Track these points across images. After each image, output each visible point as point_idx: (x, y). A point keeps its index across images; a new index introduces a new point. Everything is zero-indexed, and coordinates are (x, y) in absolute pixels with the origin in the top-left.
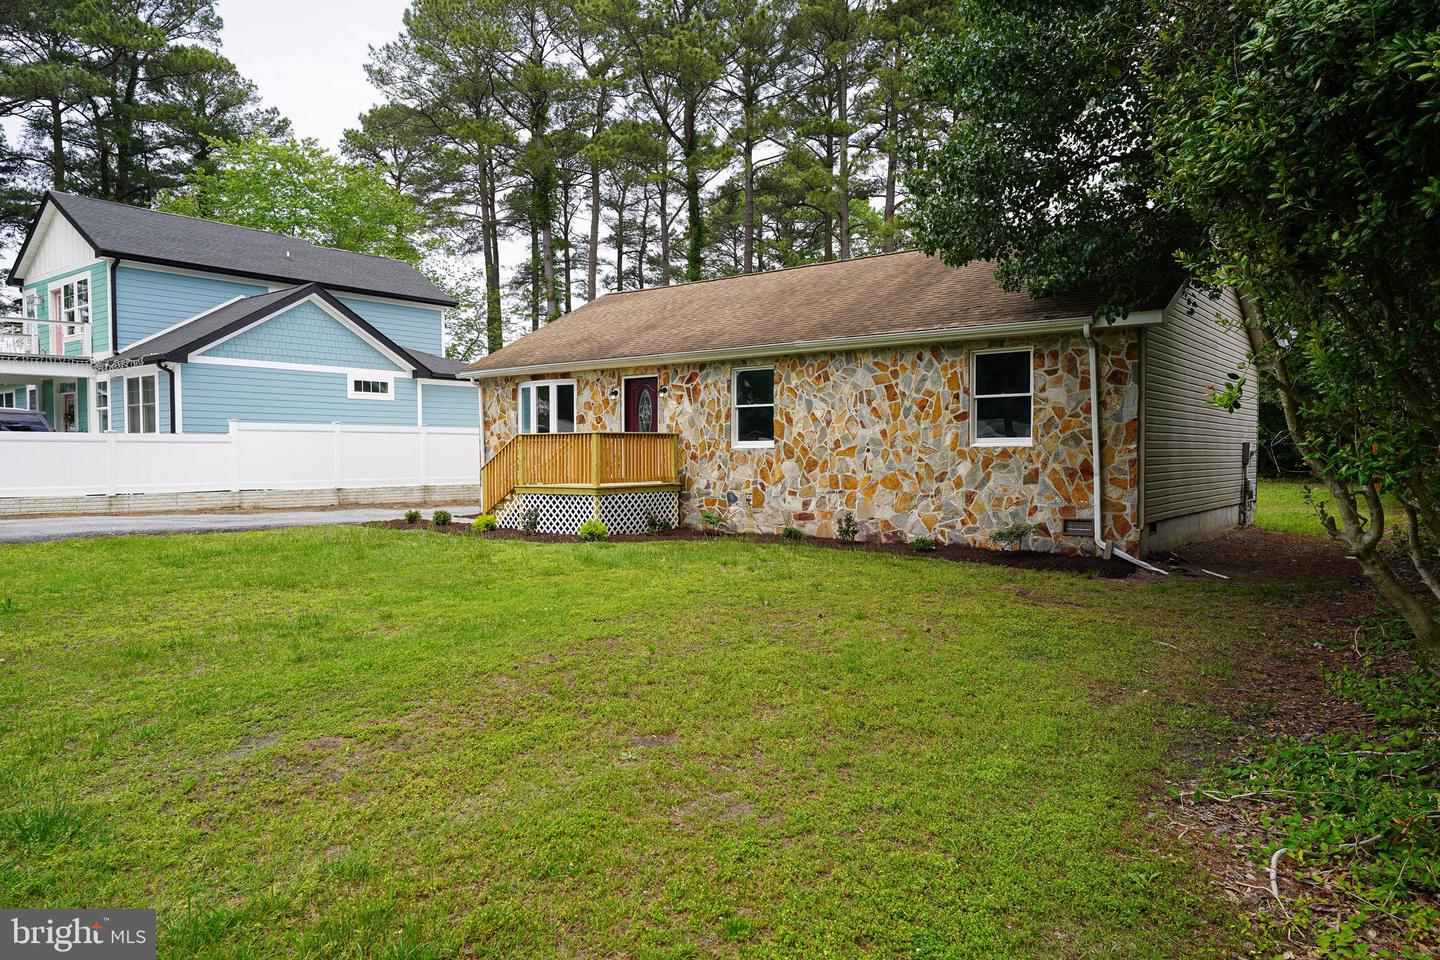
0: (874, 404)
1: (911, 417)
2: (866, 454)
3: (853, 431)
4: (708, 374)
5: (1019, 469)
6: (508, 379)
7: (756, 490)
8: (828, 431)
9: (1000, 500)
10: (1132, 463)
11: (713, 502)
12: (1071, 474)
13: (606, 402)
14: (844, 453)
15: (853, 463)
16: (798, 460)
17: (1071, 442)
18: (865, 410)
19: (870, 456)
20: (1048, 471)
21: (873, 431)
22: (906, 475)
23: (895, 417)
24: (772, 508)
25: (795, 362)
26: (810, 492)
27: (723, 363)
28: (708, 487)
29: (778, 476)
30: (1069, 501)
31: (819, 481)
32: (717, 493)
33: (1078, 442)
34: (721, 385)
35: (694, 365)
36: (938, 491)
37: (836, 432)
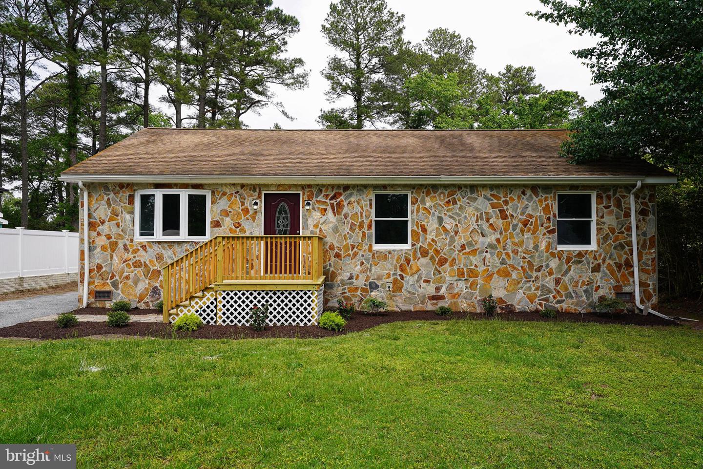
0: (491, 221)
1: (518, 230)
2: (485, 254)
3: (476, 239)
4: (351, 195)
5: (588, 263)
6: (122, 186)
7: (395, 280)
8: (457, 238)
9: (577, 282)
10: (653, 260)
11: (356, 289)
12: (619, 266)
13: (246, 211)
14: (469, 253)
15: (475, 260)
16: (432, 258)
17: (619, 248)
18: (485, 226)
19: (488, 255)
20: (606, 265)
21: (492, 238)
22: (514, 268)
23: (506, 230)
24: (409, 292)
25: (429, 190)
26: (442, 280)
27: (365, 187)
28: (351, 278)
29: (415, 269)
30: (618, 282)
31: (448, 274)
32: (360, 282)
33: (623, 247)
34: (363, 203)
35: (339, 186)
36: (537, 278)
37: (461, 240)
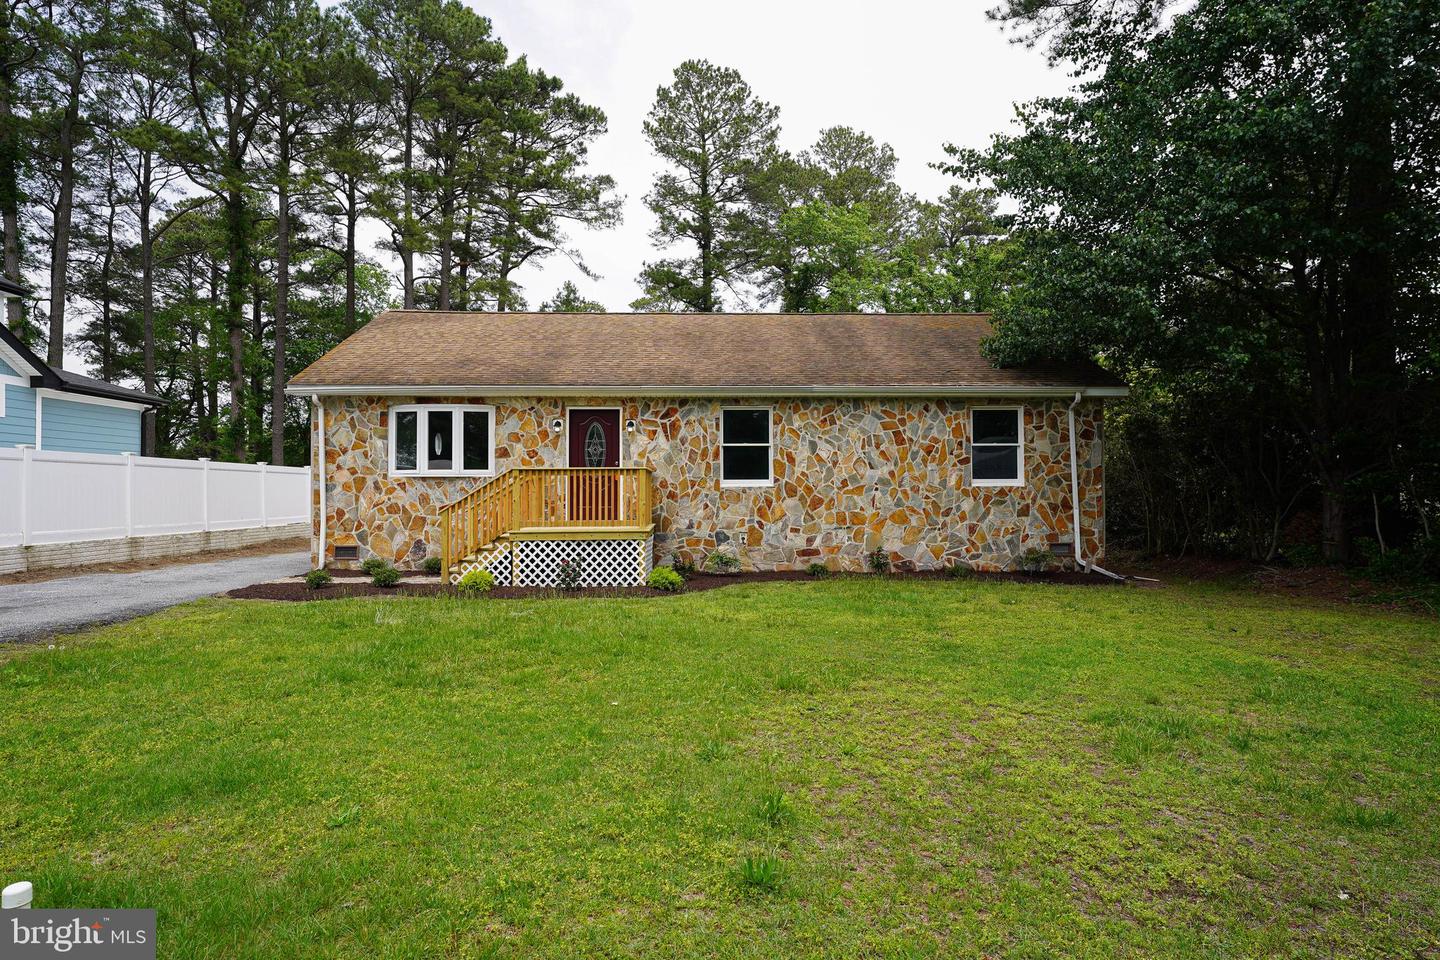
0: (882, 448)
1: (919, 460)
2: (874, 492)
3: (861, 472)
4: (690, 411)
5: (1013, 504)
6: (370, 400)
7: (752, 530)
8: (835, 471)
9: (999, 530)
10: (1099, 499)
11: (698, 541)
12: (1054, 508)
13: (544, 435)
14: (852, 492)
15: (861, 501)
16: (802, 498)
17: (1054, 483)
18: (875, 454)
19: (878, 494)
20: (1037, 506)
21: (883, 471)
22: (914, 511)
23: (902, 460)
24: (771, 545)
25: (797, 405)
26: (815, 528)
27: (710, 400)
28: (691, 526)
29: (778, 514)
30: (1053, 529)
31: (824, 520)
32: (704, 532)
33: (1059, 483)
34: (707, 422)
35: (673, 400)
36: (944, 525)
37: (842, 472)
